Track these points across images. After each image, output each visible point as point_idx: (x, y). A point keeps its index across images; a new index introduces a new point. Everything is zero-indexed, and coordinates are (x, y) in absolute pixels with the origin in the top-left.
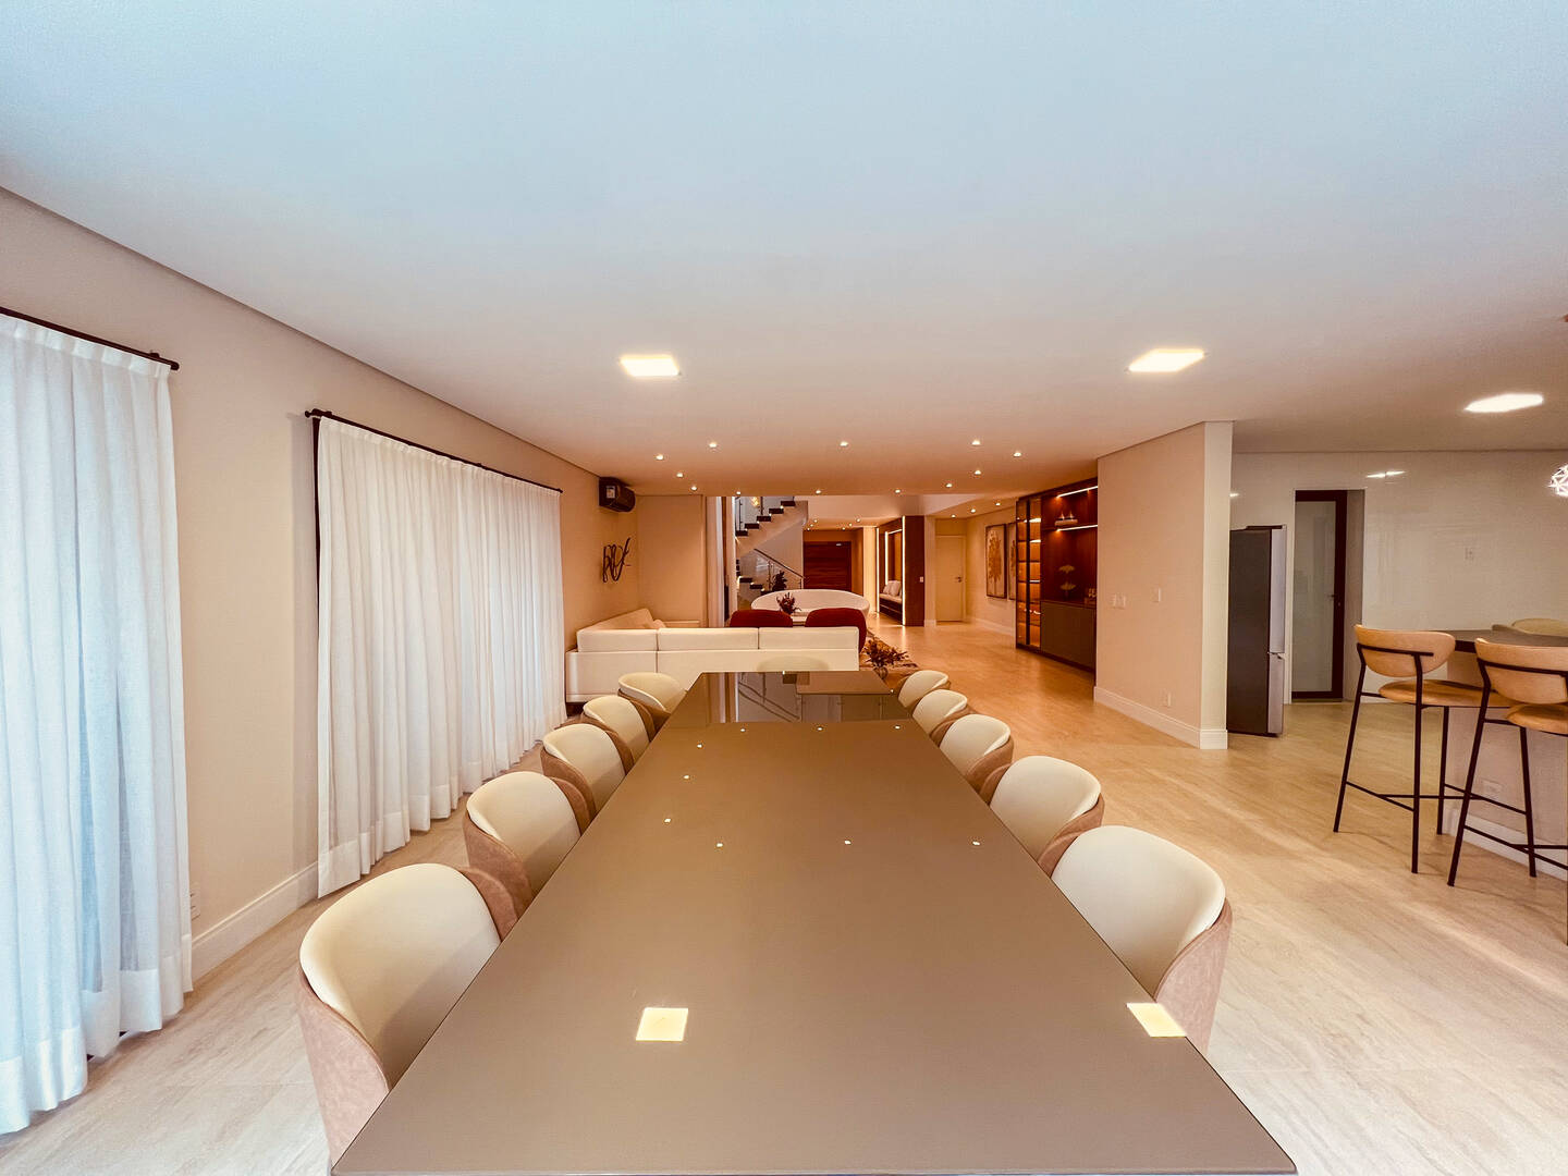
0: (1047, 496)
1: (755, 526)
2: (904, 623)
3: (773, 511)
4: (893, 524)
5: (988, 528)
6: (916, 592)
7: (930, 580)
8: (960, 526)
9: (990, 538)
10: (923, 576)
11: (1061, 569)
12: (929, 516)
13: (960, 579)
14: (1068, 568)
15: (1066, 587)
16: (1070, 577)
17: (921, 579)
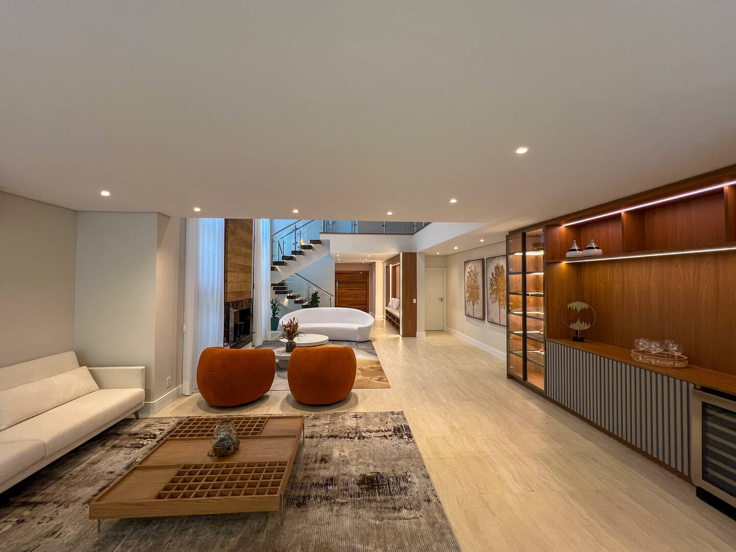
0: (551, 224)
1: (291, 258)
2: (401, 334)
3: (304, 247)
4: (394, 259)
5: (466, 263)
6: (410, 310)
7: (421, 301)
8: (442, 261)
9: (468, 270)
10: (416, 298)
11: (570, 305)
12: (421, 253)
13: (442, 300)
14: (578, 306)
15: (578, 326)
16: (584, 316)
17: (414, 301)
